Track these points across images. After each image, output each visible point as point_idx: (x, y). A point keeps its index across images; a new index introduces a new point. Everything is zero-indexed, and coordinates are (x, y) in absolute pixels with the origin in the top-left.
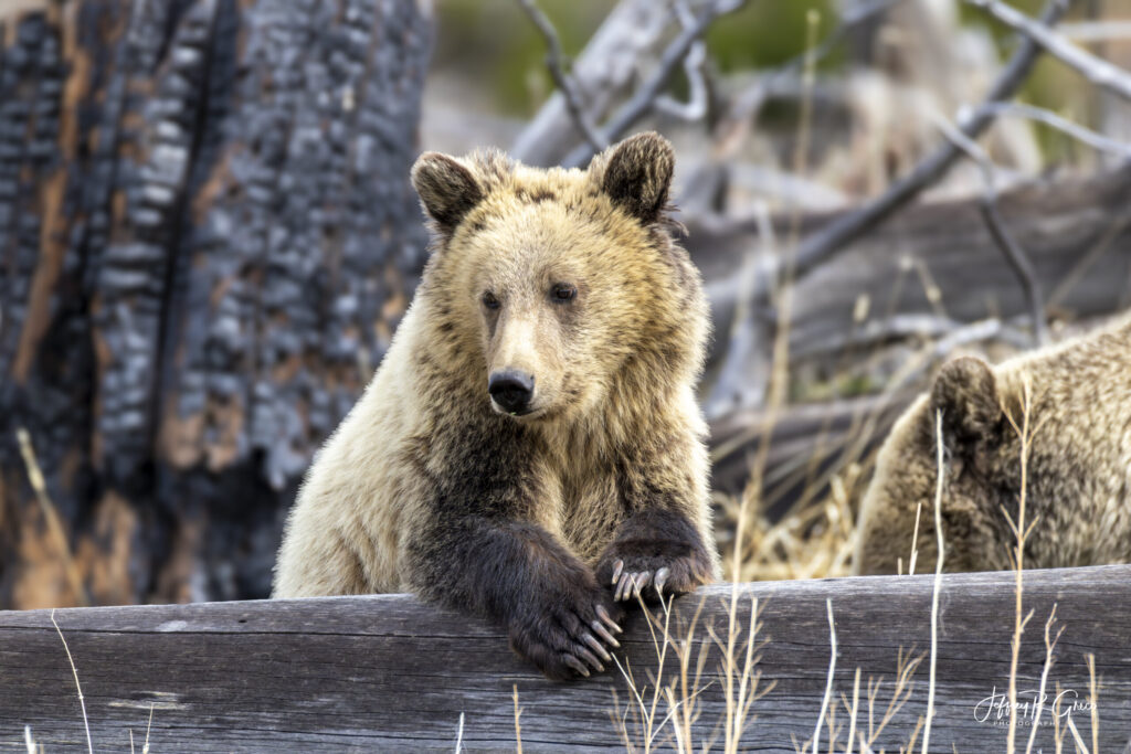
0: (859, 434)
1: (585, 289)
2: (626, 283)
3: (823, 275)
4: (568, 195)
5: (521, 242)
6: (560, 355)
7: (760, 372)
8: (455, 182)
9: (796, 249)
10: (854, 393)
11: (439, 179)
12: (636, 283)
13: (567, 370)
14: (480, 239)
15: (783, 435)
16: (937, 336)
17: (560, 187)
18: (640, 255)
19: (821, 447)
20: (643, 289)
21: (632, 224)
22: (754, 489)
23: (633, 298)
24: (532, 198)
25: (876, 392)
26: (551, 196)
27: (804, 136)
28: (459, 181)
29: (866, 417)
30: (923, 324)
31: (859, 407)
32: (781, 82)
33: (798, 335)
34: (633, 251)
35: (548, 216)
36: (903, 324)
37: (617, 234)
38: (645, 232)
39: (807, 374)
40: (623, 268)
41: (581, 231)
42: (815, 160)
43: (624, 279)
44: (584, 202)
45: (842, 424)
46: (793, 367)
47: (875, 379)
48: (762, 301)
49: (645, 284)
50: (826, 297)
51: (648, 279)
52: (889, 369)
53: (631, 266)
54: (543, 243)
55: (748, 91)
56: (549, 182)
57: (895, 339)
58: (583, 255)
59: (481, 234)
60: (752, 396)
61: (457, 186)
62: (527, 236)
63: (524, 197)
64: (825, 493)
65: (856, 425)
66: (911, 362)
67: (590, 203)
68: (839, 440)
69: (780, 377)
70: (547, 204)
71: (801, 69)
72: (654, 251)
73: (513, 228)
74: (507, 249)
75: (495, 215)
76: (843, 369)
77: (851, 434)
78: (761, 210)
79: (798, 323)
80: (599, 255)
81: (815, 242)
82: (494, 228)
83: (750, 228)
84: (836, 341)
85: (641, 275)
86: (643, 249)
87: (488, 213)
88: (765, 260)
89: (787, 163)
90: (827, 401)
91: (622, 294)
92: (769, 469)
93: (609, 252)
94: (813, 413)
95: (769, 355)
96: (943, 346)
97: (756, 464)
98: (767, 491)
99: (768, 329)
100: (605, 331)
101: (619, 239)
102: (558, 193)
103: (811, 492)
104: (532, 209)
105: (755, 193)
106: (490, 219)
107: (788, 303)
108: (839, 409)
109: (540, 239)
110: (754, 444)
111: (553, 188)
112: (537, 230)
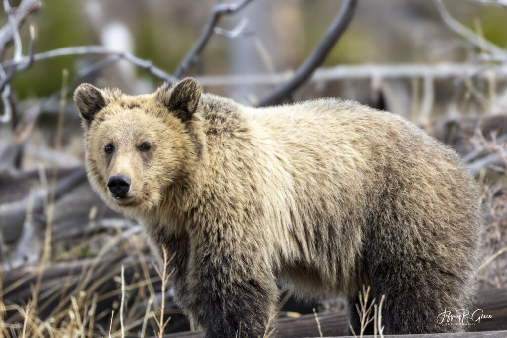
0: (85, 277)
1: (155, 147)
2: (173, 148)
3: (68, 199)
4: (146, 106)
5: (124, 123)
6: (142, 174)
7: (37, 246)
8: (93, 97)
9: (55, 187)
10: (83, 256)
11: (85, 95)
12: (178, 149)
13: (145, 181)
14: (102, 125)
15: (48, 277)
16: (124, 229)
17: (142, 103)
18: (180, 136)
19: (68, 282)
20: (181, 152)
21: (177, 121)
22: (34, 303)
23: (176, 156)
24: (129, 107)
25: (93, 256)
26: (138, 106)
27: (61, 131)
28: (95, 96)
29: (88, 268)
30: (117, 223)
31: (85, 263)
32: (49, 105)
33: (56, 228)
34: (178, 134)
35: (137, 114)
36: (107, 223)
37: (170, 124)
38: (183, 125)
39: (60, 247)
40: (173, 140)
41: (153, 120)
42: (65, 143)
43: (173, 145)
44: (154, 109)
45: (77, 271)
46: (53, 244)
47: (93, 250)
48: (39, 211)
49: (182, 150)
50: (69, 210)
51: (183, 148)
52: (100, 245)
53: (177, 140)
54: (135, 124)
55: (33, 109)
56: (137, 100)
57: (103, 230)
58: (154, 130)
59: (103, 123)
60: (33, 258)
61: (93, 99)
62: (127, 121)
63: (125, 106)
64: (69, 305)
65: (83, 272)
66: (111, 242)
67: (156, 110)
68: (75, 279)
69: (47, 248)
70: (136, 109)
71: (59, 98)
72: (187, 134)
73: (119, 118)
74: (117, 126)
75: (109, 114)
76: (77, 244)
77: (81, 277)
78: (41, 167)
79: (56, 222)
80: (162, 132)
81: (65, 182)
82: (109, 119)
83: (35, 176)
84: (74, 231)
85: (180, 145)
86: (182, 133)
87: (106, 113)
88: (40, 191)
89: (51, 144)
90: (70, 260)
91: (171, 152)
92: (41, 293)
93: (167, 131)
94: (63, 266)
95: (42, 238)
96: (126, 234)
97: (34, 291)
98: (40, 303)
99: (41, 226)
100: (163, 168)
101: (171, 126)
102: (141, 105)
103: (62, 304)
104: (128, 111)
105: (37, 158)
106: (107, 116)
107: (51, 213)
108: (75, 264)
109: (133, 122)
110: (34, 281)
111: (139, 103)
112: (131, 119)
